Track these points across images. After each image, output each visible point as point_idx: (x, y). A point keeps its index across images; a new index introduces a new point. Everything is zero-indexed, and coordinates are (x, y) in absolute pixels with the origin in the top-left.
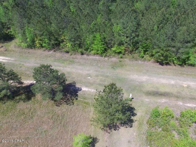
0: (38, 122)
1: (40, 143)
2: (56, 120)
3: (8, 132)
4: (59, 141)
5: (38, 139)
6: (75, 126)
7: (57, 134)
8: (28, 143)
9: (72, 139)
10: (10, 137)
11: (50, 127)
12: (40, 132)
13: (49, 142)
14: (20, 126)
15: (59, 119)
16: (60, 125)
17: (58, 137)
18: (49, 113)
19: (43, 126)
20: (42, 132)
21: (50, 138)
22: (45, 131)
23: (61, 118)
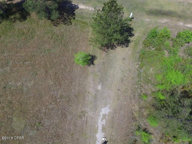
0: (40, 41)
1: (46, 60)
2: (57, 40)
3: (14, 50)
4: (62, 58)
5: (43, 56)
6: (75, 46)
7: (60, 52)
8: (35, 60)
9: (74, 56)
10: (18, 54)
11: (52, 46)
12: (44, 51)
13: (54, 59)
14: (24, 45)
15: (59, 39)
16: (61, 44)
17: (60, 55)
18: (48, 32)
19: (45, 45)
20: (45, 51)
21: (54, 55)
22: (48, 50)
23: (60, 38)
